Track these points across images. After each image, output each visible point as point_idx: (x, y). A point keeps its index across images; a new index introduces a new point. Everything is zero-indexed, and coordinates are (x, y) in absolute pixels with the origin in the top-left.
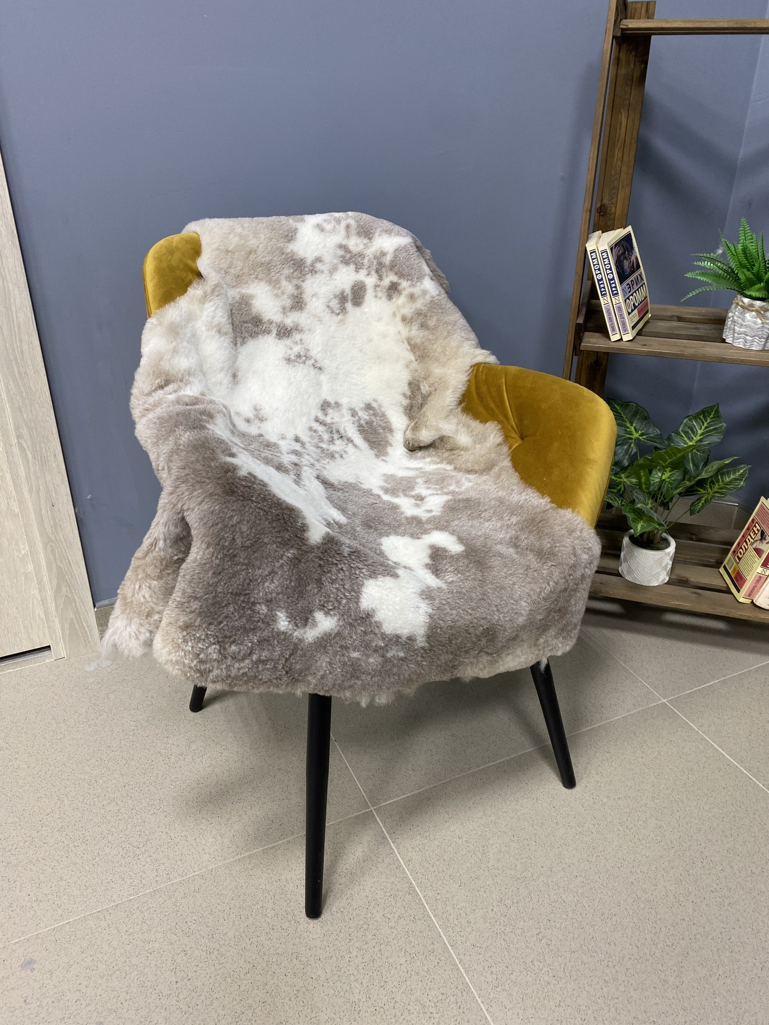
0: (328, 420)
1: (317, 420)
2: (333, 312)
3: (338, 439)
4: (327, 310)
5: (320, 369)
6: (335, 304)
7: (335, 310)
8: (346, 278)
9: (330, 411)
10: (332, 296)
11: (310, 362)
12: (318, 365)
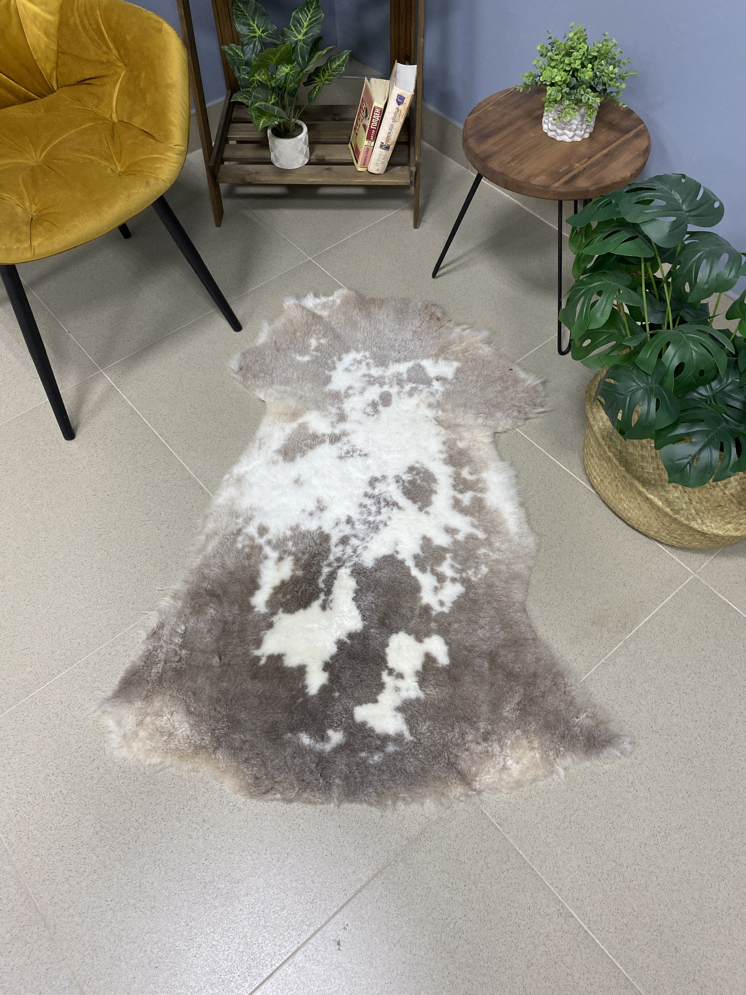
0: (376, 492)
1: (366, 495)
2: (369, 415)
3: (384, 507)
4: (364, 415)
5: (365, 455)
6: (369, 410)
7: (370, 413)
8: (374, 393)
9: (377, 484)
10: (365, 406)
11: (356, 454)
12: (363, 453)
